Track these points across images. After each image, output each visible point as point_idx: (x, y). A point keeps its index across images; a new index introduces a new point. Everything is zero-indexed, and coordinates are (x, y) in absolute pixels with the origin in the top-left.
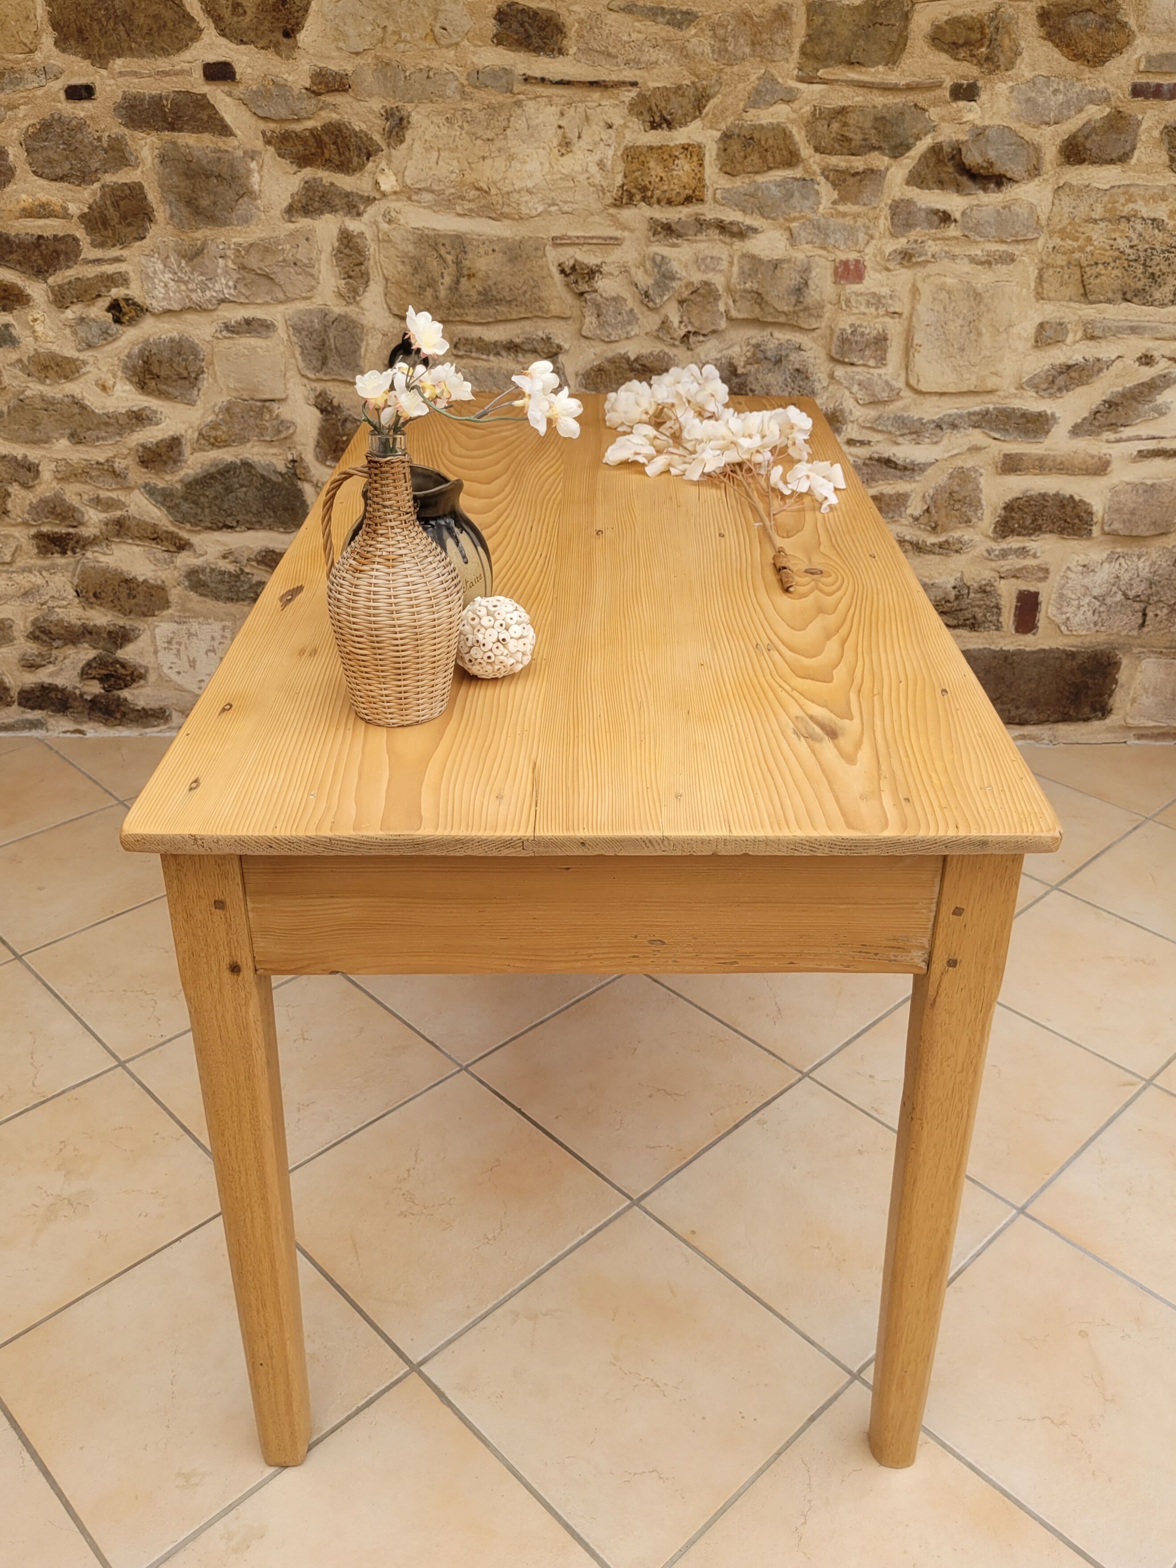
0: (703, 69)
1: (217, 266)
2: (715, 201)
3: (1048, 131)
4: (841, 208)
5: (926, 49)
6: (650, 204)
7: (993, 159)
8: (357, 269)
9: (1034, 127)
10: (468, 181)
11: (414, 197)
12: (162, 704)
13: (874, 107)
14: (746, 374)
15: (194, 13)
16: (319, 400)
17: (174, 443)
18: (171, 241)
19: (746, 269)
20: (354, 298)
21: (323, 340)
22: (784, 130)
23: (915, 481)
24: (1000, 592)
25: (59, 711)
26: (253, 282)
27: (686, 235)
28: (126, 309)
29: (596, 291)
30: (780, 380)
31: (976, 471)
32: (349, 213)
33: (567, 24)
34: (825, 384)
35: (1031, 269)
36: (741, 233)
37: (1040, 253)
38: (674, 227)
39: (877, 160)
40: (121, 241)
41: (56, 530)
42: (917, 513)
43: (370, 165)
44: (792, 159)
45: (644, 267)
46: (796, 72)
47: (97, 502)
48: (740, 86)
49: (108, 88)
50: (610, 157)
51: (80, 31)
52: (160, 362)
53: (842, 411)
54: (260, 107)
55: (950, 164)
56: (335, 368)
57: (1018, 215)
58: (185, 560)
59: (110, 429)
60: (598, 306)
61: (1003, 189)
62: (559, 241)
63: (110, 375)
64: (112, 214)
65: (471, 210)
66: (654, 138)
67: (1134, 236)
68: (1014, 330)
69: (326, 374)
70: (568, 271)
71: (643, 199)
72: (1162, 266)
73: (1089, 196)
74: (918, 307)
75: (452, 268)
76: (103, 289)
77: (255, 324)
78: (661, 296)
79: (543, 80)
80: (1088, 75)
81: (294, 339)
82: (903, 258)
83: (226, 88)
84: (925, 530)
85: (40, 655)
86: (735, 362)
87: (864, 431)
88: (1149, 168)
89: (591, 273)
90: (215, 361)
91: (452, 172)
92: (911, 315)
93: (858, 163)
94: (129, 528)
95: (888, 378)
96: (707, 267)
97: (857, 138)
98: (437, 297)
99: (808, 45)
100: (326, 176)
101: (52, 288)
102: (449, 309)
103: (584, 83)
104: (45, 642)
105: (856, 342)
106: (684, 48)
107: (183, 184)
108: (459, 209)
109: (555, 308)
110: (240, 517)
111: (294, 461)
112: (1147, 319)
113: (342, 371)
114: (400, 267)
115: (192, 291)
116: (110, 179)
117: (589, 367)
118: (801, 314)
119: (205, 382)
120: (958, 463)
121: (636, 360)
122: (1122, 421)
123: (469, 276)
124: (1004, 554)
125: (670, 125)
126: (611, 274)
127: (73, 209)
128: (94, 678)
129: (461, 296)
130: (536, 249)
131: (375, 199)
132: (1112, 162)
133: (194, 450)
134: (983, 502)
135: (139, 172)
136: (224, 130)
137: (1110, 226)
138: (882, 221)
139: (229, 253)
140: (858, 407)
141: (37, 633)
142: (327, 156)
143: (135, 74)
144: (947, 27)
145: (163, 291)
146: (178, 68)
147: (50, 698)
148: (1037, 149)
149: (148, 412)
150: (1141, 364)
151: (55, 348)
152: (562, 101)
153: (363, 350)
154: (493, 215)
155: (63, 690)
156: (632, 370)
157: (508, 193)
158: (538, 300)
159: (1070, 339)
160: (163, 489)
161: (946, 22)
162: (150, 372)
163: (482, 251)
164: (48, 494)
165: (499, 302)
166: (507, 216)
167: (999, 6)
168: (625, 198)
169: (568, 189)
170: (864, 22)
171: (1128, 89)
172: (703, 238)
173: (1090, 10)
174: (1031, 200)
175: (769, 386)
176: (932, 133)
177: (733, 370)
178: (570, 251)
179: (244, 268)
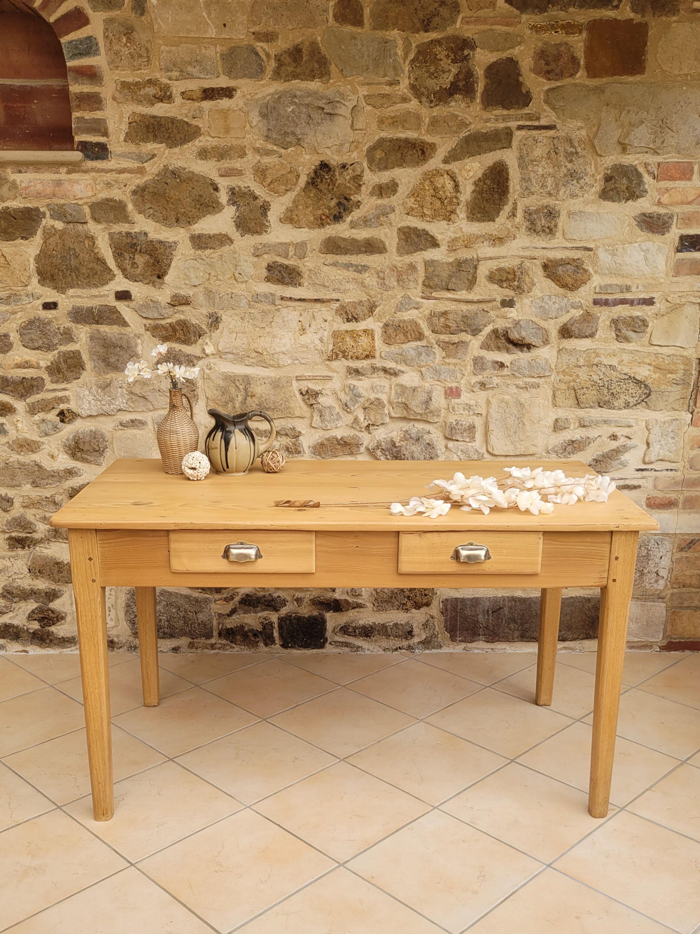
0: (373, 293)
1: (118, 392)
2: (381, 357)
3: (552, 322)
4: (447, 360)
5: (487, 283)
6: (347, 359)
7: (524, 336)
8: (192, 393)
9: (545, 320)
10: (252, 348)
11: (223, 357)
12: (73, 634)
13: (462, 310)
14: (401, 446)
15: (111, 267)
18: (94, 379)
19: (399, 392)
22: (416, 322)
25: (13, 639)
26: (136, 400)
27: (367, 374)
28: (67, 415)
29: (319, 403)
30: (419, 449)
33: (303, 272)
34: (443, 451)
35: (549, 391)
36: (395, 374)
37: (553, 383)
38: (360, 370)
39: (466, 337)
40: (66, 380)
41: (20, 535)
43: (200, 341)
44: (420, 337)
45: (345, 391)
46: (421, 294)
47: (45, 519)
48: (392, 301)
49: (65, 304)
50: (326, 336)
51: (52, 276)
52: (84, 443)
54: (144, 312)
55: (503, 338)
57: (539, 364)
59: (54, 479)
60: (320, 411)
61: (531, 350)
62: (299, 378)
63: (56, 450)
64: (63, 366)
65: (253, 363)
66: (349, 326)
67: (601, 374)
68: (542, 423)
70: (304, 393)
71: (344, 356)
72: (617, 389)
73: (576, 354)
74: (491, 411)
75: (243, 392)
76: (56, 405)
77: (137, 422)
78: (354, 406)
79: (291, 298)
80: (570, 295)
81: (157, 429)
82: (481, 386)
83: (126, 303)
85: (6, 606)
86: (394, 440)
88: (606, 340)
89: (316, 394)
90: (114, 442)
91: (243, 344)
93: (455, 338)
94: (61, 532)
95: (477, 448)
96: (378, 391)
97: (453, 326)
98: (234, 407)
99: (426, 281)
100: (177, 346)
101: (28, 404)
103: (312, 300)
104: (8, 599)
105: (459, 429)
106: (362, 283)
107: (101, 351)
108: (247, 363)
109: (297, 413)
112: (612, 416)
114: (215, 392)
115: (103, 405)
116: (63, 348)
117: (316, 443)
118: (429, 415)
119: (108, 453)
121: (341, 439)
122: (604, 470)
123: (252, 396)
125: (356, 320)
126: (327, 395)
127: (43, 364)
128: (35, 620)
129: (247, 406)
130: (287, 382)
131: (202, 357)
132: (586, 337)
135: (78, 345)
136: (125, 324)
137: (588, 369)
138: (469, 367)
139: (124, 385)
141: (5, 594)
142: (178, 336)
143: (80, 297)
144: (496, 272)
145: (88, 405)
146: (102, 293)
147: (9, 632)
148: (547, 331)
149: (76, 469)
150: (611, 440)
151: (27, 436)
152: (301, 308)
154: (265, 365)
155: (18, 627)
156: (339, 444)
157: (273, 354)
158: (289, 408)
159: (572, 427)
161: (496, 270)
162: (79, 448)
163: (259, 383)
164: (17, 515)
165: (268, 409)
166: (272, 366)
167: (523, 262)
168: (334, 356)
169: (304, 352)
170: (454, 270)
171: (591, 301)
172: (376, 376)
173: (569, 263)
174: (546, 356)
175: (413, 452)
176: (493, 324)
177: (394, 444)
178: (305, 383)
179: (132, 393)
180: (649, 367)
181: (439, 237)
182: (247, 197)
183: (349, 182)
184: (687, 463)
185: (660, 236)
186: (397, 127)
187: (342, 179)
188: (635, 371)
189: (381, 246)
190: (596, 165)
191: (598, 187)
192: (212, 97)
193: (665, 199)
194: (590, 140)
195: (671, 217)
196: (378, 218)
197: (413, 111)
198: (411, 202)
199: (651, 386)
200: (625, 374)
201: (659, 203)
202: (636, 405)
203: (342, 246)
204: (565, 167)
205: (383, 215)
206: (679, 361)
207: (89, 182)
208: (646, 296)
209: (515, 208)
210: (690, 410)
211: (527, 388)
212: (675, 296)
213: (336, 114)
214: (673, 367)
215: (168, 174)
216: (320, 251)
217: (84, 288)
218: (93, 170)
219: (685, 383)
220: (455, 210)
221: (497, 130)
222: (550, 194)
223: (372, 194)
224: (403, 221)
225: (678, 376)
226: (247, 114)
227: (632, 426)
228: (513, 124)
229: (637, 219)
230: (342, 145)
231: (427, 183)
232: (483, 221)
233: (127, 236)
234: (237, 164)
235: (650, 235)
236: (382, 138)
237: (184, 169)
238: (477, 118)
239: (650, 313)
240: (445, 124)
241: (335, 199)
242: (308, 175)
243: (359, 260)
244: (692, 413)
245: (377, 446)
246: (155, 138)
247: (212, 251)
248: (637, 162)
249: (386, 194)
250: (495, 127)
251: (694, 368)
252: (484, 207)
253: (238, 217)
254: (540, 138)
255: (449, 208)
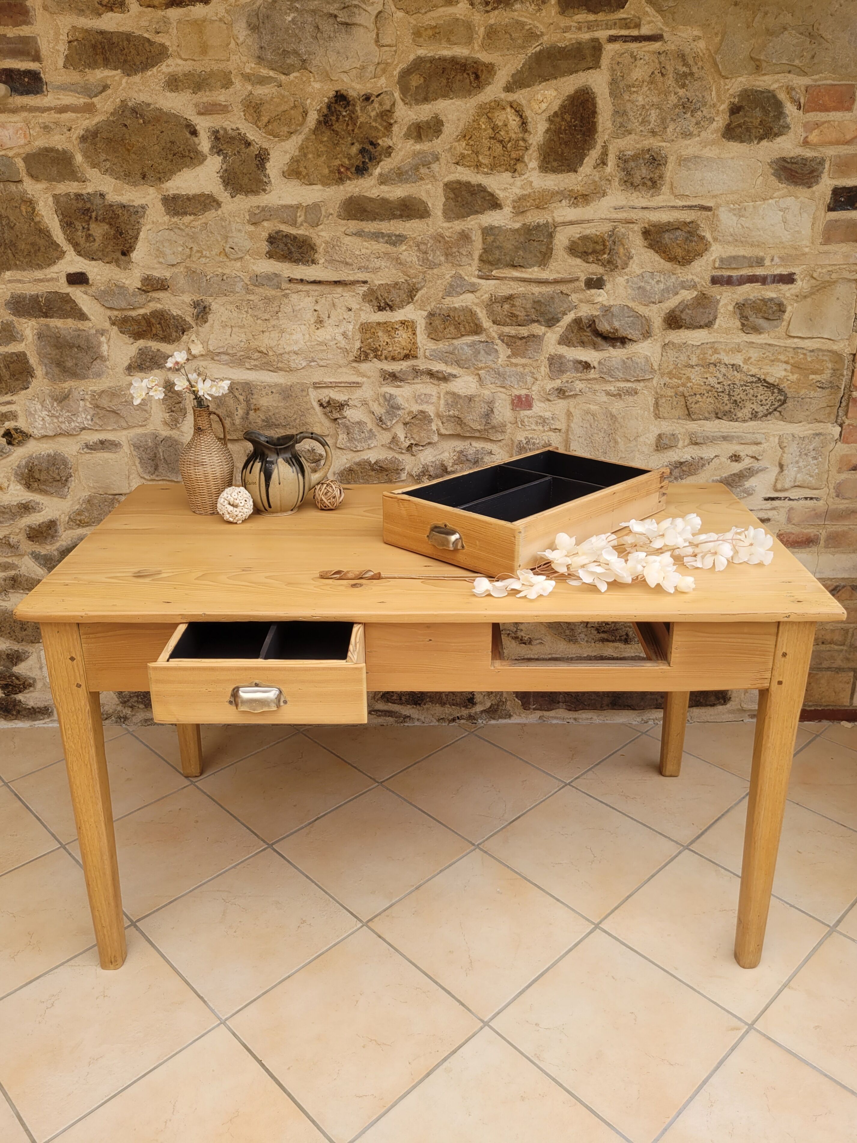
0: (412, 271)
1: (79, 406)
2: (426, 358)
3: (654, 307)
4: (514, 360)
5: (566, 256)
6: (380, 360)
7: (618, 327)
8: (177, 406)
9: (645, 305)
10: (253, 347)
12: (46, 704)
13: (533, 294)
15: (59, 241)
17: (52, 525)
18: (47, 389)
19: (450, 402)
20: (176, 425)
21: (155, 454)
22: (471, 310)
26: (104, 416)
27: (407, 379)
28: (15, 435)
29: (345, 418)
33: (317, 244)
35: (650, 399)
36: (445, 378)
37: (656, 388)
38: (398, 375)
39: (538, 329)
40: (13, 391)
43: (185, 337)
44: (477, 329)
45: (379, 401)
46: (477, 273)
48: (439, 282)
49: (1, 291)
50: (351, 329)
52: (40, 471)
54: (107, 301)
55: (588, 330)
56: (164, 472)
57: (637, 363)
59: (6, 516)
60: (347, 428)
61: (626, 346)
62: (318, 386)
63: (6, 480)
64: (5, 372)
65: (255, 366)
66: (381, 317)
67: (720, 376)
68: (641, 439)
69: (158, 476)
70: (325, 405)
71: (376, 356)
72: (741, 395)
73: (687, 350)
74: (572, 425)
75: (244, 404)
77: (107, 444)
78: (391, 420)
79: (302, 280)
80: (679, 271)
81: (135, 453)
82: (559, 393)
83: (83, 289)
86: (446, 463)
88: (727, 331)
89: (341, 406)
90: (79, 469)
91: (241, 341)
92: (568, 430)
93: (524, 331)
94: (21, 582)
96: (422, 401)
97: (521, 314)
98: (234, 424)
99: (484, 255)
100: (154, 345)
102: (243, 431)
103: (330, 282)
105: (530, 449)
106: (397, 259)
107: (54, 353)
108: (247, 365)
109: (317, 430)
112: (734, 430)
113: (169, 474)
115: (61, 422)
117: (342, 468)
118: (490, 431)
119: (73, 483)
121: (375, 463)
123: (256, 410)
125: (391, 308)
126: (356, 406)
129: (250, 423)
130: (302, 391)
132: (701, 327)
133: (65, 530)
135: (23, 345)
136: (82, 316)
137: (703, 369)
138: (543, 369)
139: (87, 397)
142: (154, 332)
143: (19, 281)
144: (580, 242)
145: (41, 423)
146: (49, 276)
148: (648, 320)
149: (33, 504)
150: (732, 461)
152: (316, 293)
154: (271, 369)
156: (373, 470)
157: (281, 354)
158: (305, 424)
159: (680, 445)
160: (45, 555)
161: (579, 239)
162: (33, 478)
163: (264, 394)
165: (277, 426)
166: (281, 369)
167: (615, 228)
168: (363, 356)
169: (322, 351)
170: (522, 239)
171: (708, 279)
172: (419, 381)
173: (678, 228)
174: (646, 353)
176: (574, 311)
177: (445, 469)
178: (326, 391)
179: (98, 407)
180: (785, 366)
181: (501, 194)
182: (236, 142)
183: (375, 120)
184: (832, 490)
185: (806, 190)
186: (441, 40)
187: (365, 115)
188: (765, 371)
189: (422, 208)
190: (718, 91)
191: (721, 121)
192: (181, 3)
193: (814, 137)
194: (710, 55)
195: (822, 162)
196: (416, 168)
197: (462, 17)
198: (461, 147)
199: (787, 390)
200: (752, 376)
201: (806, 143)
202: (766, 416)
203: (369, 209)
204: (675, 94)
205: (423, 166)
206: (825, 358)
207: (19, 125)
208: (784, 271)
209: (605, 153)
210: (839, 421)
211: (620, 395)
212: (824, 271)
213: (354, 24)
214: (817, 366)
215: (127, 113)
216: (339, 216)
217: (24, 270)
218: (24, 108)
219: (834, 387)
220: (522, 157)
221: (580, 43)
222: (653, 133)
223: (407, 136)
224: (451, 173)
225: (825, 377)
226: (230, 25)
227: (760, 443)
228: (602, 34)
229: (774, 166)
230: (363, 68)
231: (483, 120)
232: (561, 171)
233: (77, 199)
234: (221, 96)
235: (791, 188)
236: (419, 57)
237: (149, 105)
238: (552, 26)
239: (788, 295)
240: (507, 36)
241: (356, 144)
242: (319, 111)
243: (393, 228)
244: (841, 425)
245: (423, 472)
246: (106, 63)
247: (192, 217)
248: (775, 86)
249: (427, 136)
250: (576, 39)
251: (846, 367)
252: (563, 153)
253: (226, 170)
254: (641, 54)
255: (514, 155)
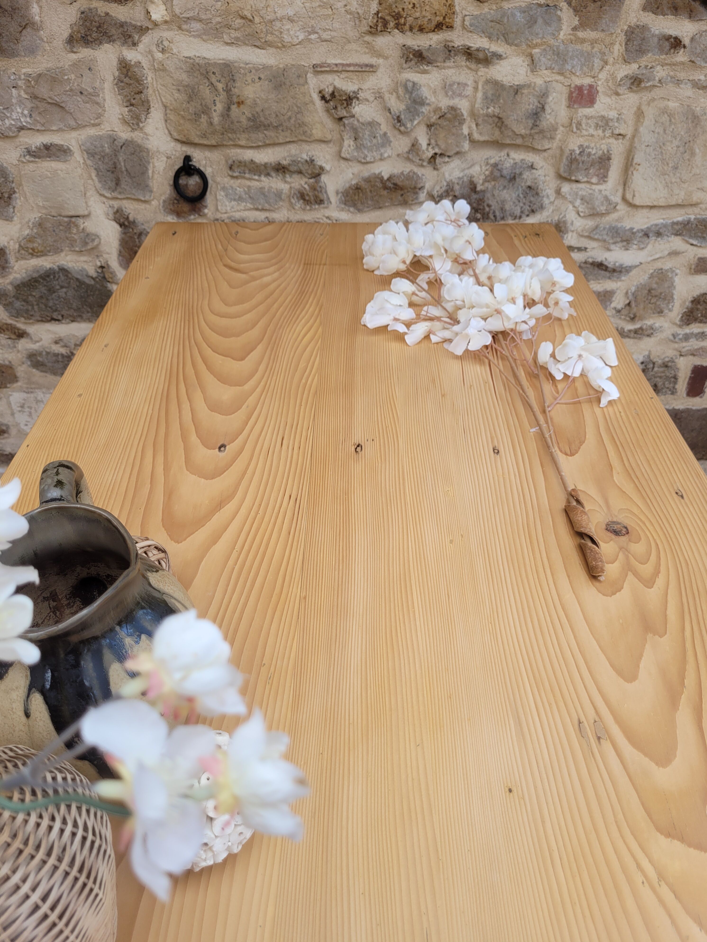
1: (12, 96)
2: (464, 27)
4: (581, 34)
6: (403, 32)
8: (137, 96)
10: (233, 10)
11: (184, 27)
14: (484, 191)
16: (117, 215)
19: (489, 95)
20: (138, 124)
21: (115, 163)
23: (620, 281)
24: (679, 366)
26: (46, 110)
27: (436, 61)
29: (353, 116)
30: (514, 196)
31: (673, 271)
32: (125, 43)
34: (552, 199)
36: (486, 59)
38: (425, 54)
42: (619, 307)
45: (397, 93)
53: (565, 222)
56: (128, 188)
58: (24, 345)
60: (355, 130)
62: (319, 69)
65: (237, 39)
69: (120, 193)
70: (328, 98)
71: (398, 26)
74: (641, 129)
75: (223, 95)
77: (53, 149)
78: (412, 121)
81: (89, 162)
82: (632, 83)
84: (625, 319)
86: (475, 180)
87: (583, 239)
89: (349, 100)
90: (23, 183)
95: (608, 193)
96: (454, 93)
98: (211, 124)
100: (100, 6)
102: (223, 134)
105: (583, 162)
108: (226, 38)
109: (317, 133)
110: (64, 312)
111: (102, 267)
113: (134, 191)
114: (176, 95)
117: (347, 185)
118: (536, 137)
119: (18, 201)
120: (658, 265)
121: (388, 179)
123: (239, 104)
124: (687, 337)
126: (367, 100)
129: (232, 123)
130: (299, 76)
131: (148, 29)
133: (17, 260)
134: (675, 297)
138: (617, 47)
139: (20, 83)
140: (579, 218)
153: (150, 172)
154: (258, 43)
156: (385, 188)
157: (271, 22)
158: (302, 124)
163: (249, 79)
165: (267, 127)
166: (271, 45)
168: (380, 26)
169: (326, 17)
172: (451, 64)
175: (503, 202)
177: (473, 188)
178: (330, 78)
179: (36, 97)
245: (447, 192)
